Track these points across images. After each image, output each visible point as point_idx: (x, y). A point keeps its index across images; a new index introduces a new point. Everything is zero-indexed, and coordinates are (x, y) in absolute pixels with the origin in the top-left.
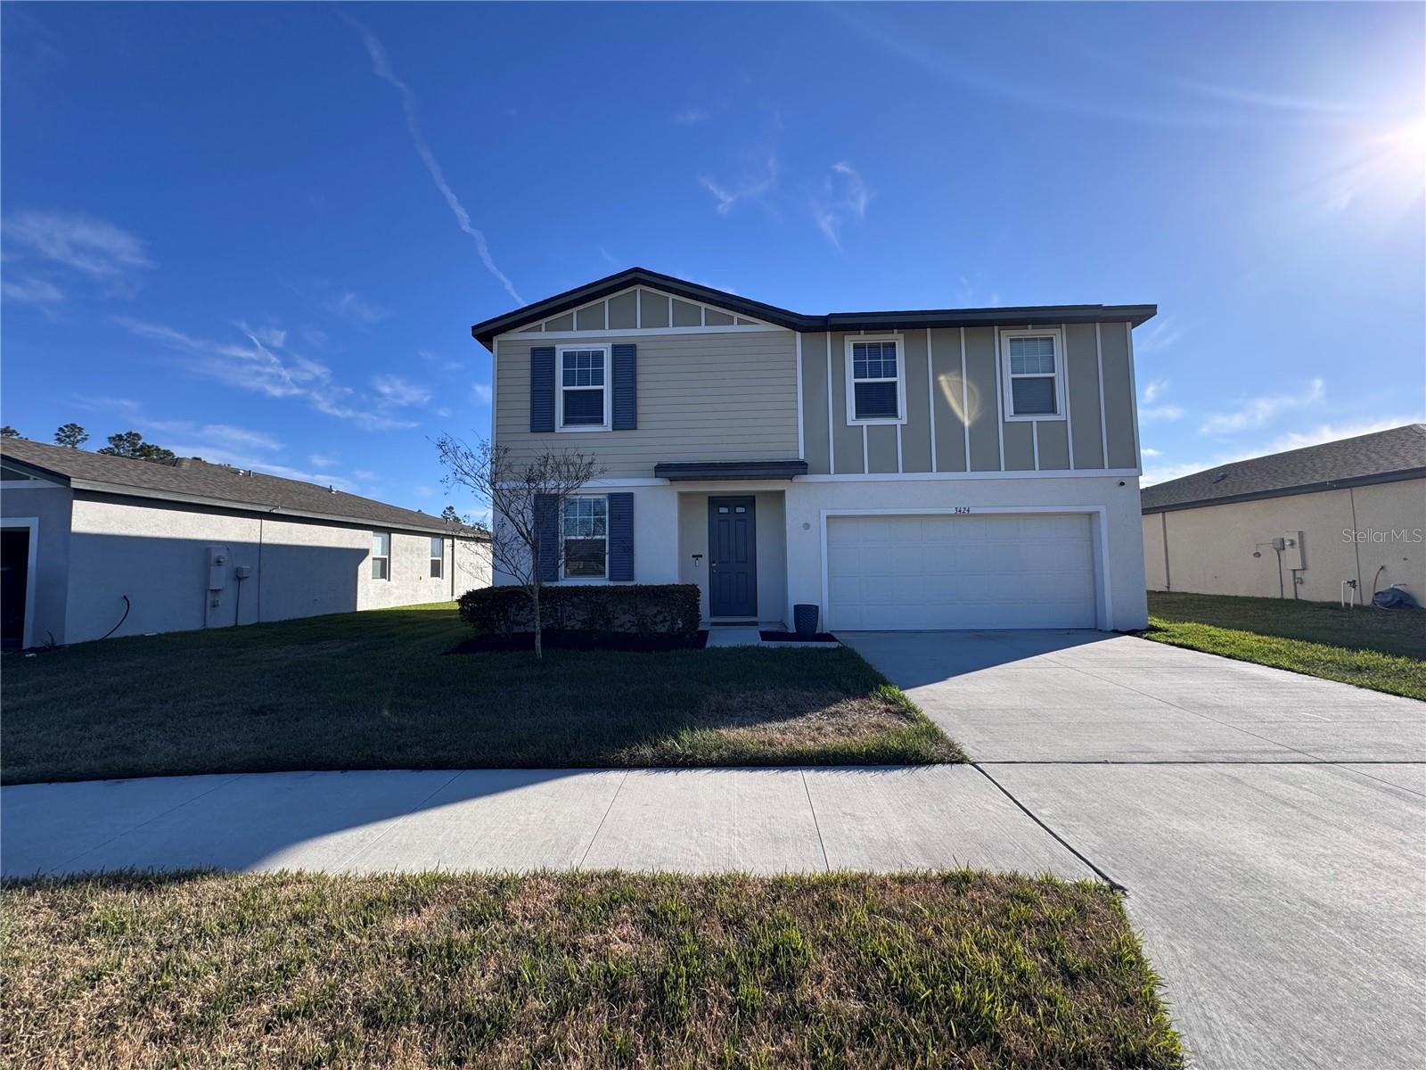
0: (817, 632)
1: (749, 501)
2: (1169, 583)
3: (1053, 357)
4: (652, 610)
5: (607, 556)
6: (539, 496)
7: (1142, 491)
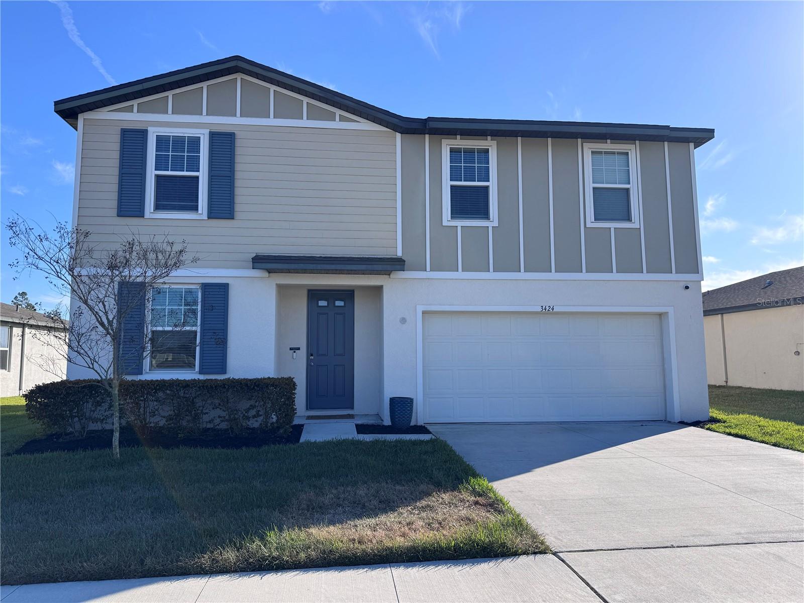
0: (412, 424)
1: (348, 294)
2: (727, 378)
3: (629, 170)
4: (244, 404)
5: (198, 349)
6: (122, 284)
7: (704, 295)
